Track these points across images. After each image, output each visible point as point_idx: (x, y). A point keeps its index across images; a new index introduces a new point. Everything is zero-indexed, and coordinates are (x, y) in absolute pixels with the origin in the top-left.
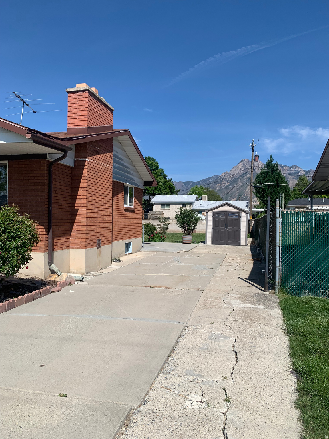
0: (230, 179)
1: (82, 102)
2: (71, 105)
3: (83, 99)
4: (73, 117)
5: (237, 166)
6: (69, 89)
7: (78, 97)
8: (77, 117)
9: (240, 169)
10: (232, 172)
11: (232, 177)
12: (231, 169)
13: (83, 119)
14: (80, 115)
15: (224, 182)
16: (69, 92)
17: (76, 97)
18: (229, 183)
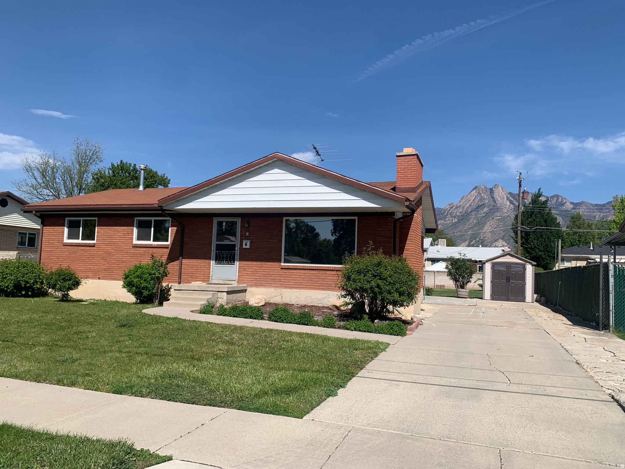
0: (458, 214)
1: (411, 164)
2: (401, 167)
3: (412, 162)
4: (401, 178)
5: (468, 195)
6: (398, 153)
7: (407, 160)
8: (406, 178)
9: (473, 200)
10: (461, 203)
11: (461, 210)
12: (460, 199)
13: (412, 180)
14: (409, 175)
15: (449, 217)
16: (397, 156)
17: (405, 160)
18: (456, 220)
